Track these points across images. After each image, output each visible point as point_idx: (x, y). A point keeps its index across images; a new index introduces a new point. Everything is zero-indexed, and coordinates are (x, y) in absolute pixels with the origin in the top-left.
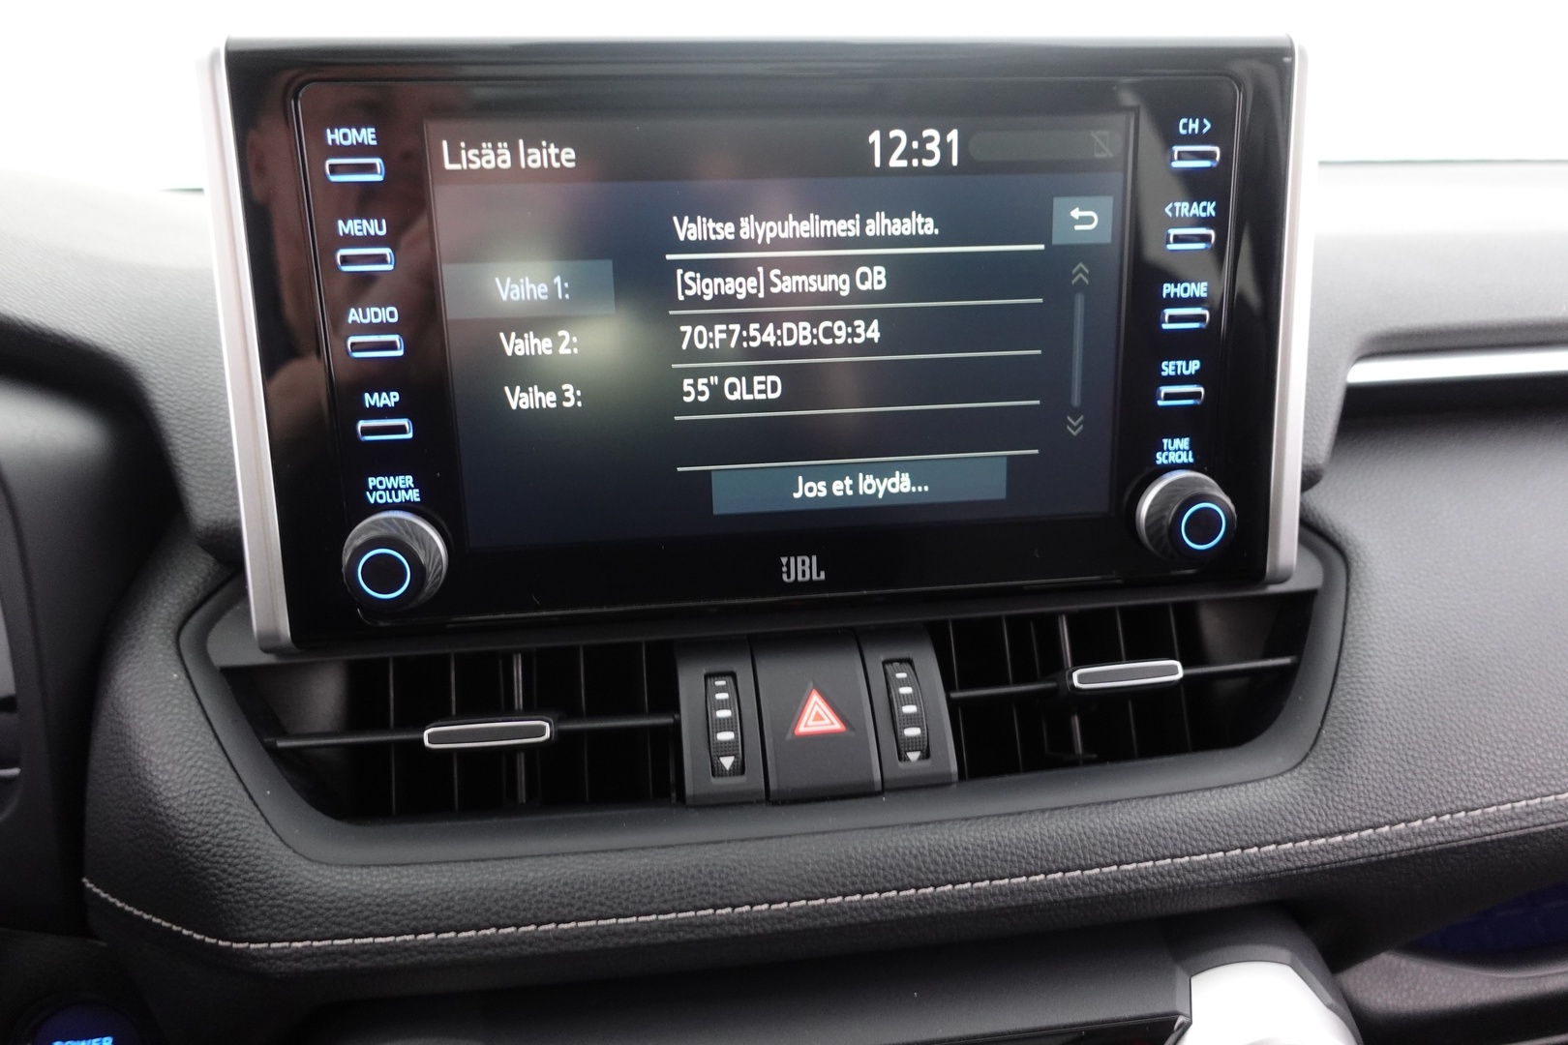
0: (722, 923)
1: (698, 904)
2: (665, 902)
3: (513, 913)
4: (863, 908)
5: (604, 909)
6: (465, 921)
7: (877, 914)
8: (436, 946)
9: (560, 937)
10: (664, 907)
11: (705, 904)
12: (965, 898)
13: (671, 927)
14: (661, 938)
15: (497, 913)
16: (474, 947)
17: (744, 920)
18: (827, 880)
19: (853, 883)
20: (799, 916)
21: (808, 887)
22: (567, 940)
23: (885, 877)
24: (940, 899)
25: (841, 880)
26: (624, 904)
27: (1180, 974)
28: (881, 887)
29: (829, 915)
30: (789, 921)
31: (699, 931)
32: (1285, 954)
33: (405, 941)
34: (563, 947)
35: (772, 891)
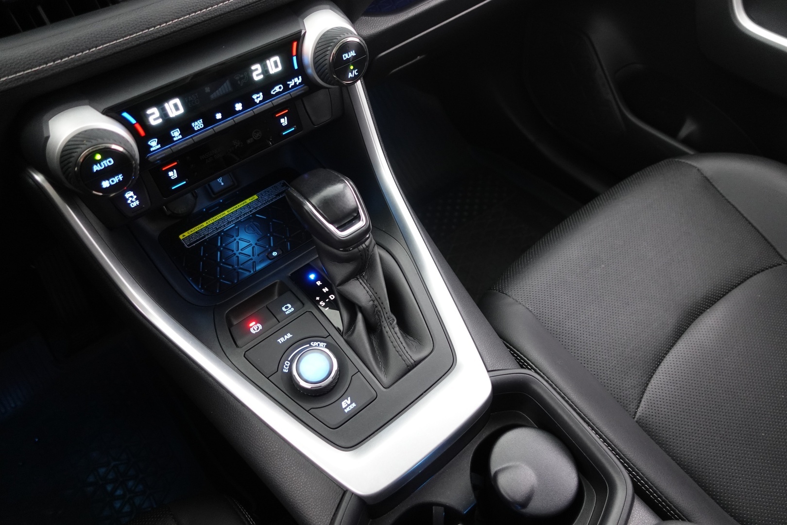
0: (153, 33)
1: (142, 29)
2: (130, 31)
3: (78, 48)
4: (197, 17)
5: (110, 39)
6: (61, 55)
7: (202, 18)
8: (55, 66)
9: (99, 51)
10: (130, 33)
11: (144, 28)
12: (228, 7)
13: (136, 39)
14: (135, 43)
15: (72, 50)
16: (70, 63)
17: (159, 31)
18: (182, 11)
19: (191, 10)
20: (177, 25)
21: (176, 14)
22: (102, 52)
23: (200, 5)
24: (220, 8)
25: (186, 10)
26: (116, 35)
27: (300, 20)
28: (200, 9)
29: (187, 22)
30: (175, 27)
31: (145, 38)
32: (328, 6)
33: (43, 68)
34: (102, 55)
35: (165, 19)
